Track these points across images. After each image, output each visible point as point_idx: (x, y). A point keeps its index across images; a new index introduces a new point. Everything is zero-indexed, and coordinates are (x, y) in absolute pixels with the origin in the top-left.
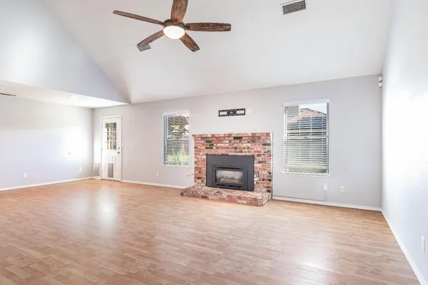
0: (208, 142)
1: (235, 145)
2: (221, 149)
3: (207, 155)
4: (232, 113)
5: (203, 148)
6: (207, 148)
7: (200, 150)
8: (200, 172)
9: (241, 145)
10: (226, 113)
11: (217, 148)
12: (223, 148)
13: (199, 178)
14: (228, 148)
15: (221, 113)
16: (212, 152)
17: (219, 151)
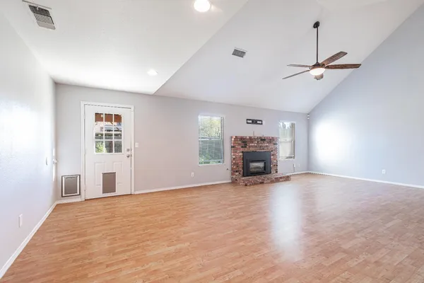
0: (244, 142)
1: (260, 145)
2: (252, 147)
3: (243, 152)
4: (254, 122)
5: (240, 147)
6: (242, 147)
7: (237, 149)
8: (238, 167)
9: (263, 145)
10: (251, 122)
11: (250, 147)
13: (237, 171)
14: (256, 147)
15: (248, 121)
16: (246, 150)
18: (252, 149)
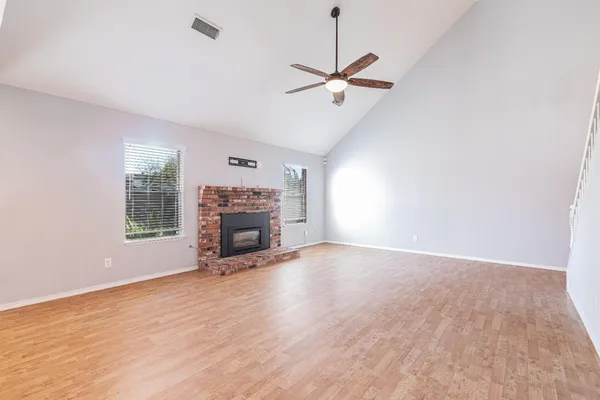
0: (222, 197)
1: (253, 201)
2: (237, 206)
3: (221, 214)
4: (243, 163)
5: (215, 205)
6: (220, 205)
7: (210, 209)
8: (210, 240)
9: (257, 202)
10: (237, 162)
11: (234, 205)
12: (239, 205)
13: (209, 249)
14: (245, 205)
16: (227, 210)
17: (236, 208)
18: (237, 209)
